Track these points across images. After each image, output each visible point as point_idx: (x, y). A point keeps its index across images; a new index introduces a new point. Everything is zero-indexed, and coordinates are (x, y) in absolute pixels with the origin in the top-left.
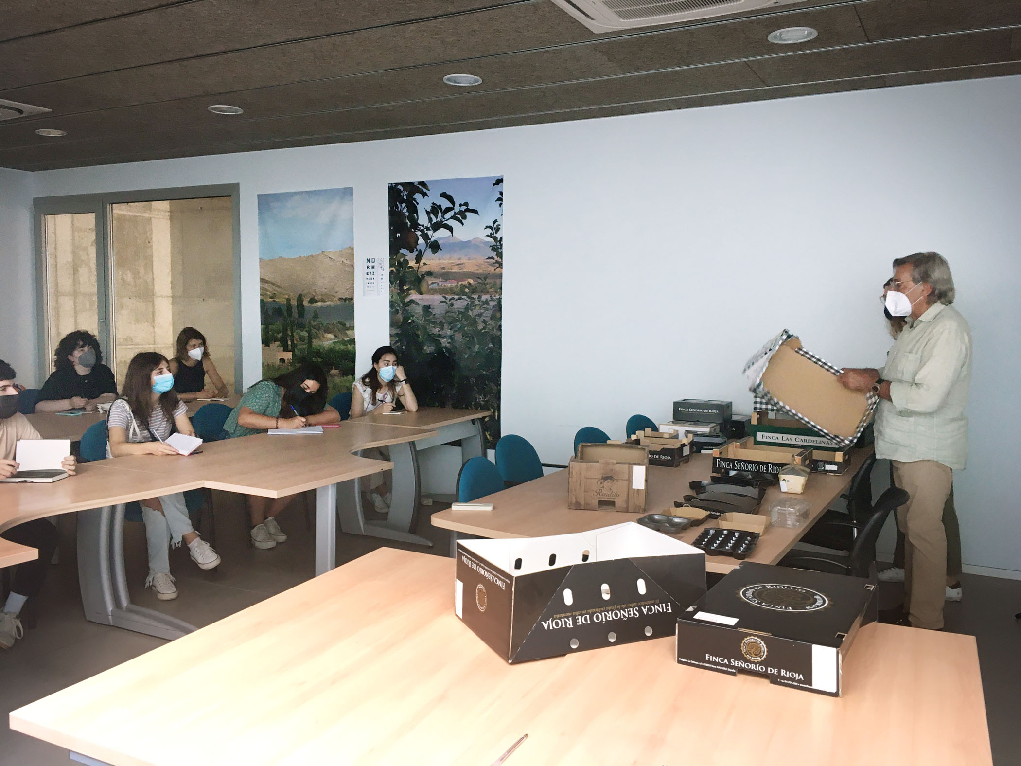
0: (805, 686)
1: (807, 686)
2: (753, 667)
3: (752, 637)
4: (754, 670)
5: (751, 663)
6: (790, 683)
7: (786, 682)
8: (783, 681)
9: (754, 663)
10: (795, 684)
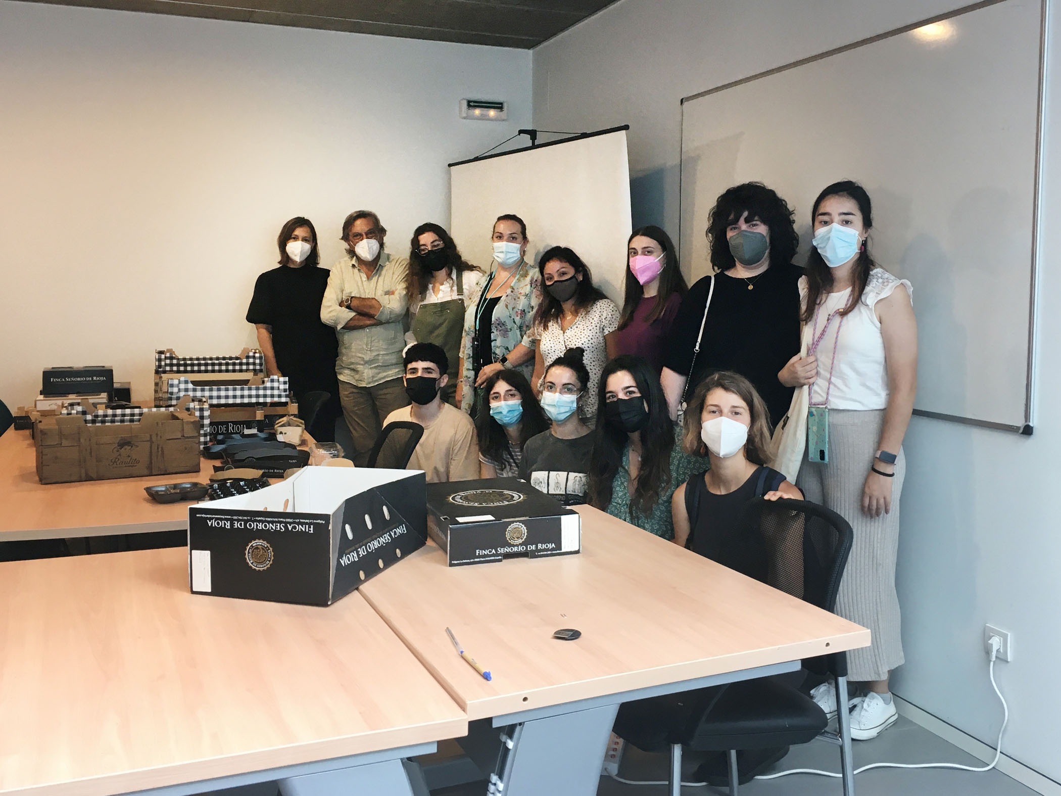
0: (556, 552)
1: (558, 551)
2: (515, 549)
3: (515, 524)
4: (517, 551)
5: (514, 546)
6: (545, 553)
7: (542, 553)
8: (539, 554)
9: (517, 546)
10: (549, 552)
